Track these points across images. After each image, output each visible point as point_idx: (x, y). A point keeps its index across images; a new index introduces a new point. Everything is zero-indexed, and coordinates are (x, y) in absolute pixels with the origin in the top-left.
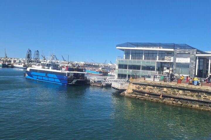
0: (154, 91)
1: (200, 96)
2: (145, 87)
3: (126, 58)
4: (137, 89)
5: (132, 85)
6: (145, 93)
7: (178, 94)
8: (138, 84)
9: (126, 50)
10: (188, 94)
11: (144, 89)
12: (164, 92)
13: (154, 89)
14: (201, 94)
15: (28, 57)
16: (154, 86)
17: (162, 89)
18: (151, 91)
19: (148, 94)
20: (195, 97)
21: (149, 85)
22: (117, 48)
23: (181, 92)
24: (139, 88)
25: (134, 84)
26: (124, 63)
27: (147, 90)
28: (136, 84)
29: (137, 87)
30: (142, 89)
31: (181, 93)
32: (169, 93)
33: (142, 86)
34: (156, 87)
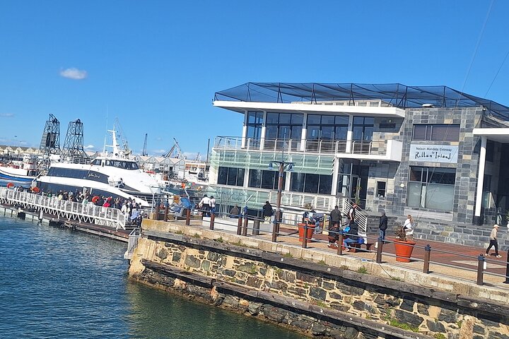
0: (199, 269)
1: (323, 294)
2: (179, 251)
4: (158, 260)
5: (146, 244)
6: (175, 276)
7: (263, 282)
8: (163, 239)
10: (289, 285)
11: (176, 258)
12: (227, 272)
13: (202, 261)
14: (326, 285)
15: (47, 145)
16: (202, 248)
17: (221, 263)
18: (191, 270)
19: (182, 279)
20: (307, 295)
21: (191, 246)
23: (271, 273)
24: (162, 255)
25: (150, 237)
27: (181, 265)
28: (156, 239)
29: (158, 251)
30: (170, 259)
31: (270, 281)
32: (239, 279)
33: (173, 246)
34: (207, 253)
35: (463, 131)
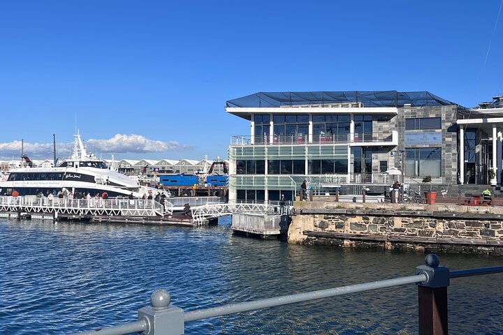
0: (366, 231)
1: (492, 233)
2: (340, 221)
3: (258, 140)
4: (319, 230)
5: (303, 219)
6: (342, 239)
7: (435, 233)
9: (256, 114)
10: (461, 231)
11: (339, 226)
12: (396, 230)
13: (367, 225)
14: (494, 227)
17: (388, 224)
18: (358, 233)
19: (351, 240)
20: (479, 235)
21: (353, 215)
22: (229, 110)
23: (441, 226)
24: (323, 225)
25: (304, 214)
26: (254, 156)
27: (347, 231)
29: (318, 224)
30: (332, 227)
31: (442, 230)
32: (410, 233)
33: (333, 218)
34: (371, 219)
35: (444, 121)
